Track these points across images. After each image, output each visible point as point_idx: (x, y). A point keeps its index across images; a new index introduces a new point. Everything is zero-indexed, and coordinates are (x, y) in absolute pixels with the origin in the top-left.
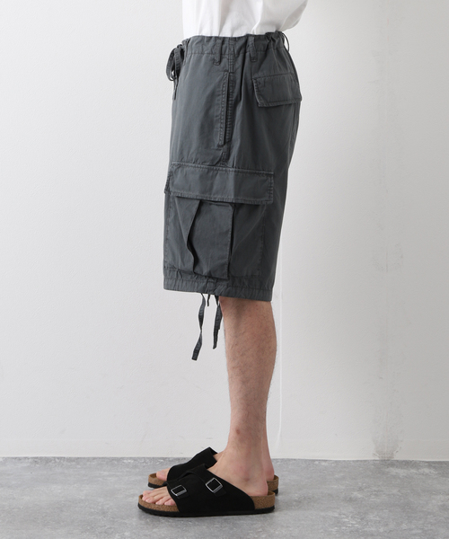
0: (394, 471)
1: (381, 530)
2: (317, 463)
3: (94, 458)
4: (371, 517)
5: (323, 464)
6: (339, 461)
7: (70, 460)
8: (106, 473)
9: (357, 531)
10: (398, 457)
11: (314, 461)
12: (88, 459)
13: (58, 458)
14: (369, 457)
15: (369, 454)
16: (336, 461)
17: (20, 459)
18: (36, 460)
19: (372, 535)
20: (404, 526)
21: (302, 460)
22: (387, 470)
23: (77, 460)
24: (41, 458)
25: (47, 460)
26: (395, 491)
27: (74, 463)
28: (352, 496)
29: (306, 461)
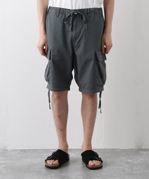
0: (142, 152)
1: (138, 173)
2: (116, 150)
3: (41, 150)
4: (135, 168)
5: (118, 150)
6: (124, 149)
7: (33, 150)
8: (45, 154)
9: (130, 173)
10: (143, 147)
11: (115, 149)
12: (39, 150)
13: (29, 150)
14: (134, 148)
15: (133, 147)
16: (122, 149)
17: (16, 150)
18: (21, 150)
19: (135, 174)
20: (146, 171)
21: (111, 149)
22: (140, 152)
23: (35, 150)
24: (23, 150)
25: (25, 150)
26: (142, 159)
27: (34, 151)
28: (128, 161)
29: (112, 149)
